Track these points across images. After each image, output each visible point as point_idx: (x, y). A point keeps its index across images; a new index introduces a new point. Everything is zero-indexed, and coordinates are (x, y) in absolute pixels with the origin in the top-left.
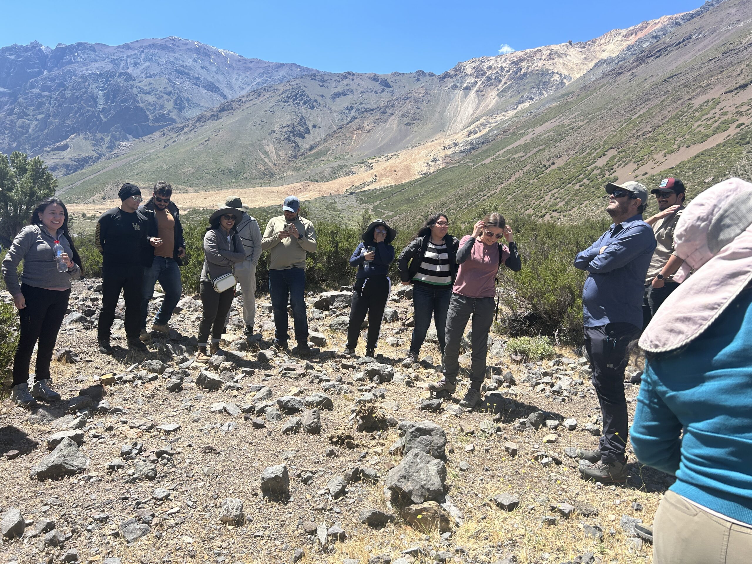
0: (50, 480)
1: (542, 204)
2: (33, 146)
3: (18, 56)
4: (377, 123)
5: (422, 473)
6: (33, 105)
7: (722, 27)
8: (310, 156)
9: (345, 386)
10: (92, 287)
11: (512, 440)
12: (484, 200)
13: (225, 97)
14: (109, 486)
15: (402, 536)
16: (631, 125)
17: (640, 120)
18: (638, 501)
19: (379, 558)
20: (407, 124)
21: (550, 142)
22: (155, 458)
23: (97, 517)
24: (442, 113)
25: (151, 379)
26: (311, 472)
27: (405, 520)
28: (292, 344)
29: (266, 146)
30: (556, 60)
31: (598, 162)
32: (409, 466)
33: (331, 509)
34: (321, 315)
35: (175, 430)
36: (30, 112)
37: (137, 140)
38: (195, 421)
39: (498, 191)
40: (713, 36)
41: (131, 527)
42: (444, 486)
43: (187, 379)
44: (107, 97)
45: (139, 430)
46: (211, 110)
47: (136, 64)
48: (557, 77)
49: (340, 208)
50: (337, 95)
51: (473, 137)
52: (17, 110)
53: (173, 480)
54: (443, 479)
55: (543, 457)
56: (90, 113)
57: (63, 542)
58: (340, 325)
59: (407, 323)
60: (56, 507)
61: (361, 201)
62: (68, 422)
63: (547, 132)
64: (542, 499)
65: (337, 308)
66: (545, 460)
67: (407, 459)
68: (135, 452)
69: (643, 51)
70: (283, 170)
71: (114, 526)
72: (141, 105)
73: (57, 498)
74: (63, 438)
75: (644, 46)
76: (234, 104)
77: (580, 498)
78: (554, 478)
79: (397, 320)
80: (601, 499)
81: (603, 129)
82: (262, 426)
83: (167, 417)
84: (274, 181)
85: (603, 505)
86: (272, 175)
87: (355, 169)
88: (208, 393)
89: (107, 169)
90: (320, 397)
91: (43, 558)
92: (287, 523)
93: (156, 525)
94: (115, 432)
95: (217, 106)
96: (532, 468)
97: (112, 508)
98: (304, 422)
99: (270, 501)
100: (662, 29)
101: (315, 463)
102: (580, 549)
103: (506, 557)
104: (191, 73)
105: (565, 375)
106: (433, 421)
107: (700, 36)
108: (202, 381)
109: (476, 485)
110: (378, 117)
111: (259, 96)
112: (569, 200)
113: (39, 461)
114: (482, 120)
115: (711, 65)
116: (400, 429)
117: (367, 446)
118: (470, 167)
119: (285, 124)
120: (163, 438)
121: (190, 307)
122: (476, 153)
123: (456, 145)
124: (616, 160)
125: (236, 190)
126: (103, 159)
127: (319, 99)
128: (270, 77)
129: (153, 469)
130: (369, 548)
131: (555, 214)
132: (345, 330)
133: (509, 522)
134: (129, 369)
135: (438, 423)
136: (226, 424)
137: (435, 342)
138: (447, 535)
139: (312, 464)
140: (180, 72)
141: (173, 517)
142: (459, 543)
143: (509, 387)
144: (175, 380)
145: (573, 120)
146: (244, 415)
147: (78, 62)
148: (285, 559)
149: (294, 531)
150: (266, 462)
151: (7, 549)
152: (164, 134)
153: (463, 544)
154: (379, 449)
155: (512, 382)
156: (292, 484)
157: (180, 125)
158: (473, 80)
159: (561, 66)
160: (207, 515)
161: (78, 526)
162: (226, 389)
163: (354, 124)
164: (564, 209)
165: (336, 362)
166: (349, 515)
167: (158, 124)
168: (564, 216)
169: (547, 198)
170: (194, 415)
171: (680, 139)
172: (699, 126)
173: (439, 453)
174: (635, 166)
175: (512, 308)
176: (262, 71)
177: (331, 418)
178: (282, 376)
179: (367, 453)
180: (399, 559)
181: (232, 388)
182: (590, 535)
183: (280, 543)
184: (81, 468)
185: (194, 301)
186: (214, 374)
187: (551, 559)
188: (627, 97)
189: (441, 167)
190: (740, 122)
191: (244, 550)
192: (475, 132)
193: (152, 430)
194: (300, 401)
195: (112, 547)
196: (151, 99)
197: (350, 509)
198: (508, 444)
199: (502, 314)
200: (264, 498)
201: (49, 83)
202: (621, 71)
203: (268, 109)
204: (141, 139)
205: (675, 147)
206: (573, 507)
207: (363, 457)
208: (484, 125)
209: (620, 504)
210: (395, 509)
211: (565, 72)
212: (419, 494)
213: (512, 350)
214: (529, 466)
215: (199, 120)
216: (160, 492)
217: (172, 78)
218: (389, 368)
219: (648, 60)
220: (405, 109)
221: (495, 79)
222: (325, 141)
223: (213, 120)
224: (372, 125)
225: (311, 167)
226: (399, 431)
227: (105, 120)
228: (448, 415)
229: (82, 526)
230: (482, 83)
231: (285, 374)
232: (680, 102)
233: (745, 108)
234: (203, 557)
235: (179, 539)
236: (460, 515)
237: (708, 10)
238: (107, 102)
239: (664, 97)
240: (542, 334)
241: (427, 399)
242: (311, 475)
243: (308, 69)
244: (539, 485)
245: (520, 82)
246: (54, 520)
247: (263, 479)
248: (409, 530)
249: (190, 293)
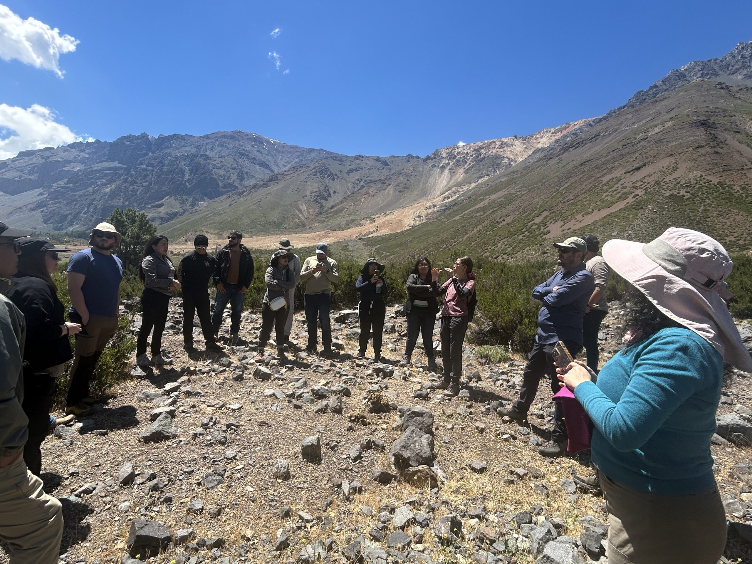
0: (153, 443)
1: (496, 249)
2: (139, 204)
3: (132, 143)
4: (378, 190)
5: (417, 444)
6: (141, 176)
7: (621, 127)
8: (330, 213)
9: (359, 380)
10: (177, 304)
11: (481, 421)
12: (455, 245)
13: (273, 171)
14: (193, 448)
15: (403, 490)
16: (558, 195)
17: (565, 191)
18: (573, 468)
19: (387, 506)
20: (400, 191)
21: (501, 205)
22: (226, 429)
23: (186, 470)
24: (425, 184)
25: (222, 371)
26: (337, 442)
27: (405, 478)
28: (320, 348)
29: (300, 206)
30: (506, 148)
31: (536, 220)
32: (408, 439)
33: (352, 469)
34: (340, 327)
35: (239, 409)
36: (139, 181)
37: (211, 201)
38: (252, 402)
39: (464, 239)
40: (615, 134)
41: (210, 478)
42: (433, 454)
43: (246, 372)
44: (191, 171)
45: (214, 408)
46: (263, 180)
47: (212, 149)
48: (506, 160)
49: (352, 249)
50: (351, 171)
51: (447, 201)
52: (129, 179)
53: (238, 445)
54: (432, 449)
55: (503, 434)
56: (179, 182)
57: (162, 488)
58: (354, 334)
59: (402, 334)
60: (157, 462)
61: (366, 245)
62: (164, 401)
63: (499, 198)
64: (503, 465)
65: (351, 322)
66: (505, 436)
67: (406, 434)
68: (211, 424)
69: (566, 144)
70: (312, 222)
71: (197, 477)
72: (214, 176)
73: (157, 456)
74: (161, 413)
75: (567, 140)
76: (279, 176)
77: (531, 464)
78: (512, 449)
79: (395, 332)
80: (546, 466)
81: (539, 196)
82: (300, 407)
83: (233, 399)
84: (305, 230)
85: (548, 470)
86: (304, 226)
87: (362, 222)
88: (262, 382)
89: (189, 221)
90: (342, 387)
91: (148, 499)
92: (320, 479)
93: (228, 477)
94: (196, 409)
95: (267, 178)
96: (495, 442)
97: (196, 464)
98: (330, 405)
99: (307, 462)
100: (579, 129)
101: (339, 435)
102: (532, 502)
103: (479, 508)
104: (250, 155)
105: (517, 374)
106: (423, 407)
107: (607, 133)
108: (258, 374)
109: (456, 454)
110: (379, 186)
111: (296, 171)
112: (515, 247)
113: (144, 429)
114: (453, 189)
115: (615, 154)
116: (399, 411)
117: (376, 424)
118: (445, 222)
119: (314, 190)
120: (231, 414)
121: (247, 320)
122: (448, 212)
123: (435, 206)
124: (548, 219)
125: (279, 236)
126: (187, 213)
127: (339, 174)
128: (304, 158)
129: (224, 437)
130: (378, 498)
131: (505, 256)
132: (358, 339)
133: (480, 481)
134: (206, 364)
135: (427, 408)
136: (275, 405)
137: (422, 348)
138: (435, 490)
139: (337, 435)
140: (242, 154)
141: (239, 472)
142: (445, 496)
143: (477, 382)
144: (238, 372)
145: (518, 190)
146: (287, 399)
147: (173, 147)
148: (319, 505)
149: (325, 485)
150: (304, 434)
151: (122, 493)
152: (229, 197)
153: (447, 497)
154: (385, 426)
155: (479, 379)
156: (323, 450)
157: (241, 191)
158: (447, 162)
159: (509, 153)
160: (263, 471)
161: (172, 477)
162: (274, 380)
163: (363, 191)
164: (511, 253)
165: (352, 362)
166: (364, 474)
167: (226, 190)
168: (512, 258)
169: (500, 245)
170: (252, 398)
171: (594, 205)
172: (607, 196)
173: (429, 430)
174: (562, 223)
175: (478, 325)
176: (299, 154)
177: (349, 402)
178: (313, 371)
179: (376, 429)
180: (402, 508)
181: (278, 379)
182: (539, 492)
183: (315, 493)
184: (174, 435)
185: (250, 315)
186: (266, 369)
187: (512, 509)
188: (556, 174)
189: (424, 222)
190: (636, 193)
191: (290, 498)
192: (448, 198)
193: (223, 409)
194: (327, 390)
195: (196, 493)
196: (221, 172)
197: (365, 470)
198: (478, 424)
199: (470, 328)
200: (303, 460)
201: (153, 161)
202: (551, 157)
203: (302, 180)
204: (213, 200)
205: (590, 210)
206: (526, 471)
207: (373, 432)
208: (455, 193)
209: (560, 469)
210: (397, 470)
211: (512, 157)
212: (415, 460)
213: (479, 355)
214: (493, 441)
215: (254, 187)
216: (230, 453)
217: (236, 158)
218: (391, 367)
219: (570, 149)
220: (398, 181)
221: (463, 161)
222: (341, 202)
223: (264, 187)
224: (375, 191)
225: (331, 220)
226: (399, 413)
227: (189, 186)
228: (433, 402)
229: (175, 476)
230: (453, 164)
231: (316, 369)
232: (593, 179)
233: (639, 184)
234: (261, 502)
235: (243, 488)
236: (445, 476)
237: (612, 116)
238: (191, 174)
239: (581, 175)
240: (500, 344)
241: (418, 390)
242: (336, 444)
243: (331, 153)
244: (501, 454)
245: (480, 163)
246: (155, 472)
247: (303, 446)
248: (408, 486)
249: (247, 310)
